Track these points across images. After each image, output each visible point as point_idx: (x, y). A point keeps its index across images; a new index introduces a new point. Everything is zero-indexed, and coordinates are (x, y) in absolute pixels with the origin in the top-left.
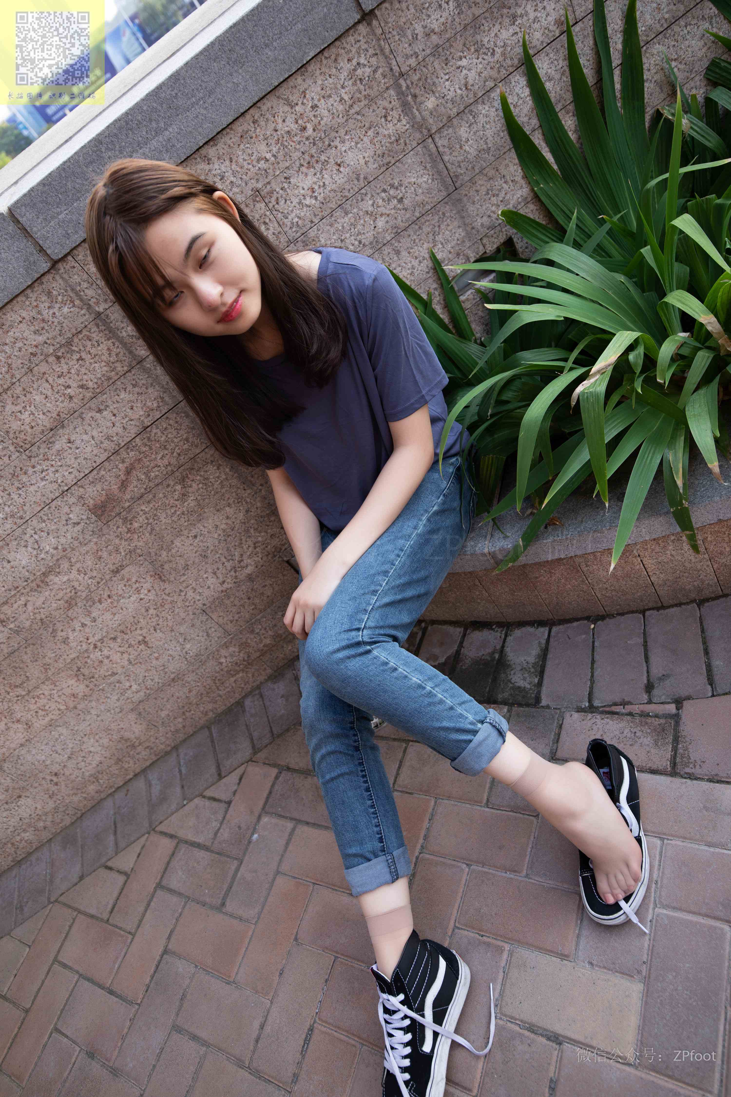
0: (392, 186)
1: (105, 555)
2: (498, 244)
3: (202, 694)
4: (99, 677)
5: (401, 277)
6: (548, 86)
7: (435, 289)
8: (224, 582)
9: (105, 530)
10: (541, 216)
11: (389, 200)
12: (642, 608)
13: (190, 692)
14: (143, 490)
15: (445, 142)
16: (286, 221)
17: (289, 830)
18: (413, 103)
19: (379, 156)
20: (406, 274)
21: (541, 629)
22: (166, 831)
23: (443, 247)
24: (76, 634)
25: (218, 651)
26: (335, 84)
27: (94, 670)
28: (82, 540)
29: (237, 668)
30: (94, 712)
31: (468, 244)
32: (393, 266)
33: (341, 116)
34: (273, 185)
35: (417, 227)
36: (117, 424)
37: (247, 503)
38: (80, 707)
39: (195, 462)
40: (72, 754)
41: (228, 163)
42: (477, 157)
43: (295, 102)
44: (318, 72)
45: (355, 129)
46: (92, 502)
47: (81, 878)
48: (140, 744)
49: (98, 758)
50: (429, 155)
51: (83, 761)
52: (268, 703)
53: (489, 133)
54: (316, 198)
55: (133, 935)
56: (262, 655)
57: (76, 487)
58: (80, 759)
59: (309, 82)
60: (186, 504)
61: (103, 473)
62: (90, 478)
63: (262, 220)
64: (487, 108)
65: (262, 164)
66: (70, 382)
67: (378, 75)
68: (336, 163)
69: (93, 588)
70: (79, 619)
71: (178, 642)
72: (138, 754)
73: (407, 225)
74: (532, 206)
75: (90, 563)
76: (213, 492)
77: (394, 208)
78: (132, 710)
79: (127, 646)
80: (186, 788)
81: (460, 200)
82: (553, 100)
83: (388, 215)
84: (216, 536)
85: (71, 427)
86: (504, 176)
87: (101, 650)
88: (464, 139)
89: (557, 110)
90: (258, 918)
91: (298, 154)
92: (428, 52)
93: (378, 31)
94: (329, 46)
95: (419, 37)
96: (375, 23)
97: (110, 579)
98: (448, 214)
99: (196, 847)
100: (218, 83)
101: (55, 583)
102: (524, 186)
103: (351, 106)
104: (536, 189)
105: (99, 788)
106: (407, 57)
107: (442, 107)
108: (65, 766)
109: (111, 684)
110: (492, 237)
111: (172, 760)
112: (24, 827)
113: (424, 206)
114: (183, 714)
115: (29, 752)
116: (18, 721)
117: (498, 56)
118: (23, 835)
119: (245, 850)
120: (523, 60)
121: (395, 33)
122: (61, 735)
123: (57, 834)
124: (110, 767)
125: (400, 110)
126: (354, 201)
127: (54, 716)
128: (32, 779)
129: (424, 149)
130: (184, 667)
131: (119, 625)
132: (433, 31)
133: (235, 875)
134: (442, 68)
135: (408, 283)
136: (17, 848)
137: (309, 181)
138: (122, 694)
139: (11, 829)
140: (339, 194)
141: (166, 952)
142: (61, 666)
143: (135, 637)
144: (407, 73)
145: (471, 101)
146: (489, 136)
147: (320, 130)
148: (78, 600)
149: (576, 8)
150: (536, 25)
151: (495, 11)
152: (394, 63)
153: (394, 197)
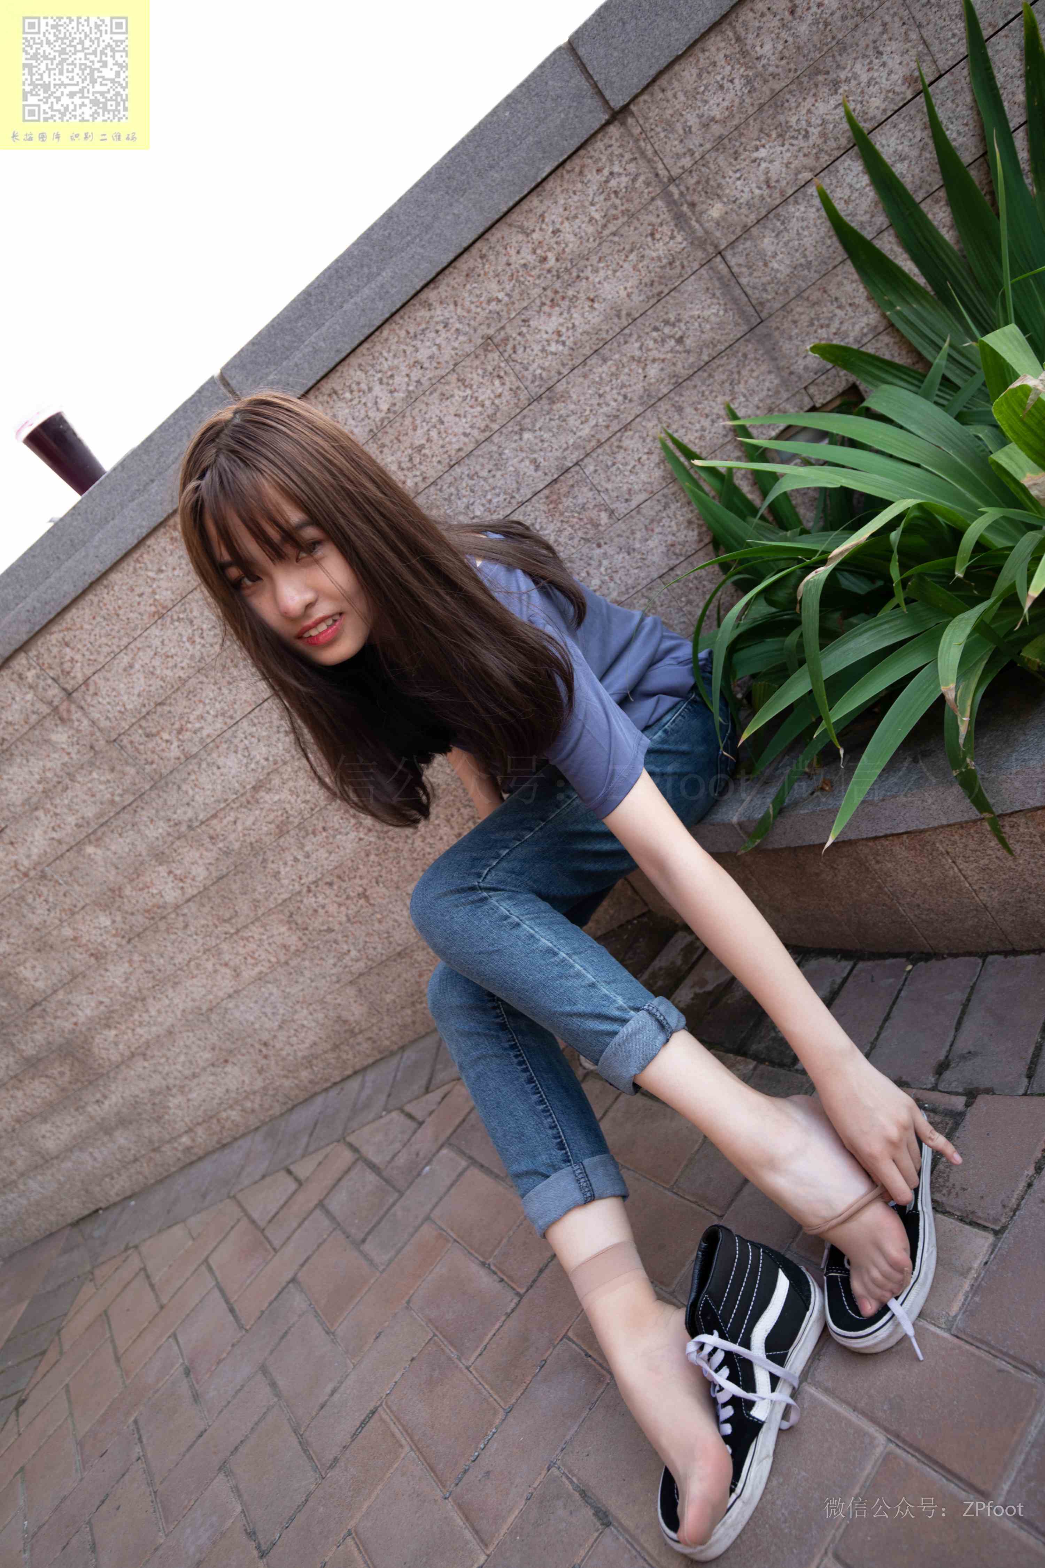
0: (667, 322)
2: (835, 394)
4: (314, 930)
5: (685, 440)
6: (899, 169)
10: (904, 352)
11: (663, 341)
13: (421, 975)
15: (742, 260)
16: (526, 373)
17: (460, 1169)
18: (689, 214)
19: (646, 285)
20: (692, 438)
21: (843, 963)
22: (354, 1142)
23: (747, 400)
24: (288, 869)
26: (582, 202)
27: (308, 921)
30: (307, 974)
31: (785, 395)
32: (674, 427)
33: (591, 239)
34: (508, 330)
35: (705, 375)
38: (293, 963)
40: (283, 1023)
41: (452, 307)
42: (791, 276)
43: (532, 228)
44: (559, 189)
45: (611, 254)
47: (263, 1177)
49: (311, 1038)
50: (719, 279)
51: (295, 1035)
53: (808, 242)
54: (564, 343)
55: (276, 1252)
58: (293, 1032)
59: (548, 202)
63: (495, 374)
64: (802, 209)
65: (493, 306)
67: (639, 183)
68: (588, 298)
69: (307, 815)
70: (292, 850)
72: (359, 1044)
73: (691, 372)
74: (886, 339)
75: (302, 783)
77: (671, 351)
78: (351, 982)
79: (344, 897)
80: (391, 1098)
81: (768, 336)
82: (909, 187)
83: (663, 361)
86: (836, 299)
87: (315, 895)
88: (769, 253)
89: (918, 200)
90: (387, 1266)
91: (538, 290)
92: (708, 146)
93: (636, 131)
94: (570, 157)
95: (693, 130)
96: (630, 121)
97: (325, 808)
98: (750, 356)
99: (370, 1168)
100: (436, 217)
101: (265, 802)
102: (871, 310)
103: (605, 226)
104: (888, 313)
105: (312, 1077)
106: (678, 156)
107: (734, 215)
108: (275, 1037)
109: (327, 942)
110: (823, 384)
111: (394, 1061)
112: (231, 1102)
113: (715, 346)
114: (413, 1004)
115: (237, 1006)
116: (226, 965)
117: (814, 138)
118: (229, 1112)
119: (411, 1183)
120: (853, 141)
121: (659, 129)
122: (271, 994)
123: (264, 1123)
124: (326, 1052)
125: (672, 224)
126: (615, 344)
127: (263, 968)
128: (240, 1042)
129: (710, 272)
130: (413, 940)
131: (336, 868)
132: (713, 119)
133: (389, 1209)
134: (730, 163)
135: (696, 450)
136: (223, 1127)
137: (554, 322)
138: (339, 959)
139: (216, 1101)
140: (594, 337)
141: (293, 1280)
142: (272, 906)
143: (354, 887)
144: (679, 177)
145: (777, 202)
146: (808, 245)
147: (565, 259)
148: (291, 827)
149: (938, 56)
150: (872, 89)
151: (805, 80)
152: (660, 166)
153: (670, 337)
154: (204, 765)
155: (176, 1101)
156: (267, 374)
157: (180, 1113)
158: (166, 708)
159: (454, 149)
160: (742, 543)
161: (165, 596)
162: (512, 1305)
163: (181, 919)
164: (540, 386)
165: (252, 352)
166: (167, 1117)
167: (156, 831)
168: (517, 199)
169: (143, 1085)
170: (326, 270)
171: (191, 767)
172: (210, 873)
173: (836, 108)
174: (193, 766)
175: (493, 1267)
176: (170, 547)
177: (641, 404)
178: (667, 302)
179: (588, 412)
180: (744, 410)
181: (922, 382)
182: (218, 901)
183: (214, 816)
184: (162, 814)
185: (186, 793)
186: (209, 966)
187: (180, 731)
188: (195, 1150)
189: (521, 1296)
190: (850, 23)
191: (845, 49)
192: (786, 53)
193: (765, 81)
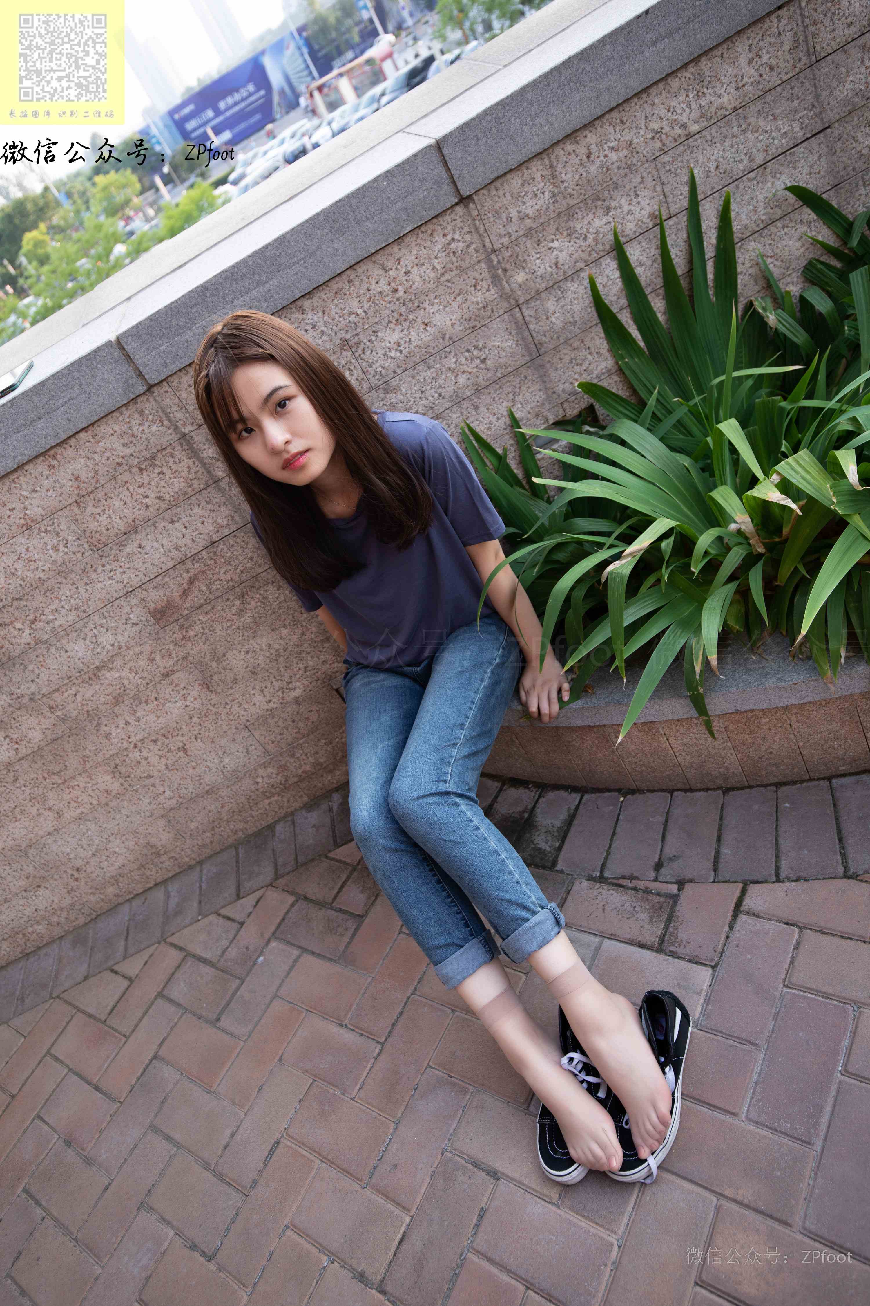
0: (476, 347)
1: (158, 657)
2: (579, 409)
3: (234, 811)
4: (135, 777)
5: (478, 430)
6: (639, 271)
7: (512, 445)
8: (270, 701)
9: (161, 634)
10: (626, 389)
11: (472, 359)
12: (671, 788)
13: (222, 807)
14: (202, 601)
15: (532, 313)
16: (370, 369)
17: (294, 957)
18: (502, 276)
19: (465, 320)
20: (483, 428)
21: (574, 795)
22: (176, 943)
23: (523, 407)
24: (118, 731)
25: (256, 770)
26: (429, 255)
27: (130, 770)
28: (138, 640)
29: (274, 791)
30: (124, 812)
31: (547, 407)
32: (471, 419)
33: (432, 282)
34: (361, 336)
35: (497, 386)
36: (187, 536)
37: (302, 626)
38: (112, 804)
39: (257, 580)
40: (96, 851)
41: (320, 314)
42: (563, 328)
43: (390, 267)
44: (414, 244)
45: (444, 295)
46: (153, 605)
47: (86, 978)
48: (165, 853)
49: (121, 860)
50: (515, 323)
51: (106, 860)
52: (298, 831)
53: (577, 308)
54: (401, 352)
55: (127, 1038)
56: (300, 781)
57: (140, 590)
58: (104, 858)
59: (404, 251)
60: (242, 619)
61: (167, 579)
62: (155, 584)
64: (576, 286)
65: (353, 318)
66: (149, 493)
67: (471, 249)
68: (424, 323)
69: (142, 688)
70: (125, 716)
71: (218, 754)
72: (162, 862)
73: (488, 383)
74: (616, 378)
75: (142, 663)
76: (270, 612)
78: (162, 816)
79: (166, 750)
80: (203, 904)
81: (542, 366)
82: (643, 284)
83: (470, 373)
84: (268, 654)
85: (144, 534)
86: (589, 348)
88: (551, 311)
89: (647, 293)
90: (249, 1036)
91: (389, 312)
92: (521, 233)
93: (475, 213)
94: (426, 222)
95: (513, 220)
96: (471, 205)
97: (160, 682)
98: (529, 378)
99: (202, 962)
100: (319, 247)
101: (106, 679)
103: (442, 274)
104: (620, 363)
105: (117, 891)
106: (500, 236)
107: (532, 282)
108: (87, 863)
109: (146, 786)
110: (573, 402)
112: (38, 919)
113: (506, 368)
114: (213, 829)
115: (55, 842)
116: (50, 809)
117: (590, 241)
118: (36, 927)
119: (249, 971)
120: (614, 247)
121: (490, 215)
122: (89, 830)
123: (69, 932)
124: (132, 871)
125: (490, 281)
126: (438, 357)
127: (85, 809)
128: (53, 870)
129: (510, 318)
130: (220, 781)
131: (162, 728)
132: (527, 216)
133: (234, 993)
134: (534, 247)
135: (484, 436)
136: (28, 940)
137: (396, 336)
138: (155, 799)
139: (24, 919)
140: (424, 350)
141: (155, 1056)
142: (100, 760)
143: (176, 743)
144: (499, 250)
145: (561, 278)
146: (576, 310)
147: (411, 293)
148: (126, 698)
149: (671, 205)
150: (630, 217)
151: (590, 202)
152: (487, 240)
153: (477, 358)
154: (53, 649)
156: (160, 346)
158: (23, 603)
159: (340, 200)
161: (35, 511)
162: (377, 1051)
163: (12, 774)
164: (379, 380)
165: (149, 326)
168: (383, 245)
170: (223, 272)
171: (39, 651)
172: (46, 736)
173: (606, 224)
174: (42, 650)
175: (350, 1027)
176: (46, 473)
177: (451, 401)
178: (478, 334)
180: (519, 413)
181: (641, 414)
182: (50, 758)
183: (57, 690)
185: (33, 671)
186: (33, 811)
187: (33, 622)
189: (382, 1044)
190: (622, 172)
191: (617, 188)
192: (581, 183)
193: (565, 198)
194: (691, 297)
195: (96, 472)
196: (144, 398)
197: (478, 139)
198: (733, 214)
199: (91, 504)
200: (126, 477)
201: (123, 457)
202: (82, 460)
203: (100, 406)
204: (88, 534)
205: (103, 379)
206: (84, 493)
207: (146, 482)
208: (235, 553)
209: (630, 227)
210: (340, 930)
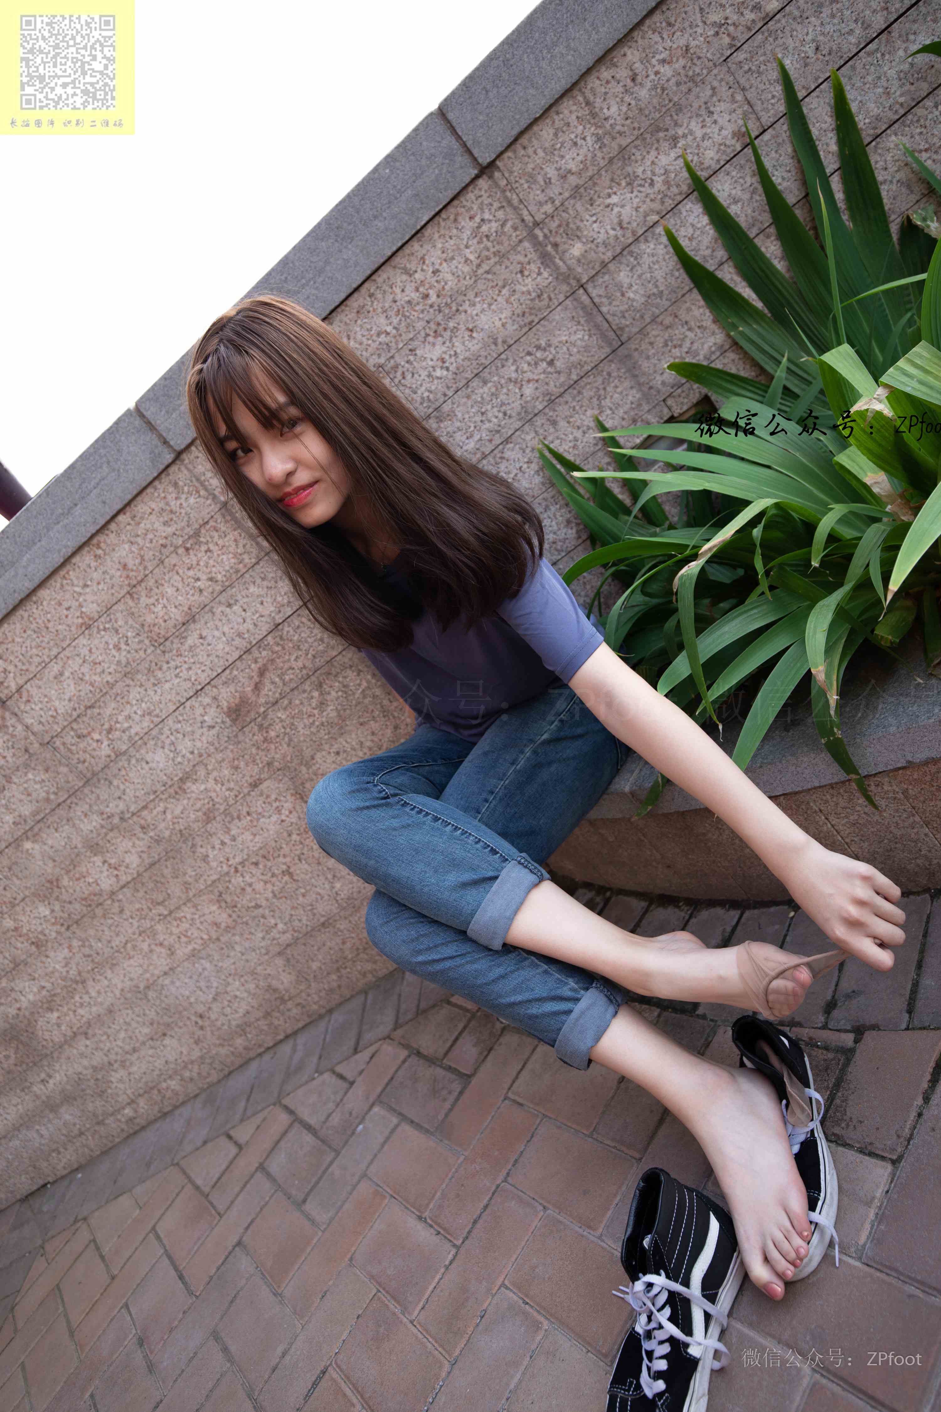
0: (538, 347)
1: (242, 764)
2: (689, 404)
3: (358, 949)
4: (242, 907)
5: (561, 450)
6: (734, 210)
7: (608, 464)
9: (241, 737)
10: (748, 367)
11: (536, 364)
13: (344, 943)
14: (277, 695)
15: (601, 291)
16: (415, 396)
17: (392, 1126)
18: (553, 253)
19: (518, 316)
20: (567, 448)
21: (732, 913)
22: (289, 1105)
23: (613, 413)
24: (216, 852)
26: (457, 245)
27: (236, 899)
28: (217, 745)
30: (238, 948)
31: (646, 407)
32: (550, 438)
33: (468, 278)
34: (397, 358)
35: (575, 392)
36: (248, 620)
37: (394, 717)
38: (224, 939)
39: (333, 666)
40: (216, 995)
42: (646, 304)
43: (414, 269)
45: (486, 290)
46: (226, 704)
47: (205, 1143)
49: (244, 1006)
50: (582, 308)
51: (229, 1006)
53: (659, 274)
54: (447, 369)
55: (221, 1217)
57: (209, 687)
58: (226, 1003)
59: (427, 247)
60: (325, 714)
61: (235, 673)
62: (223, 678)
64: (652, 246)
65: (383, 338)
66: (199, 575)
67: (508, 228)
68: (468, 329)
69: (231, 802)
70: (219, 835)
71: (326, 878)
72: (289, 1010)
73: (562, 390)
74: (731, 355)
75: (226, 772)
76: (354, 702)
77: (544, 372)
78: (279, 953)
79: (270, 874)
80: (322, 1059)
81: (629, 356)
82: (743, 225)
83: (537, 381)
85: (203, 622)
86: (686, 323)
87: (242, 875)
88: (625, 285)
89: (752, 236)
90: (328, 1225)
91: (423, 323)
92: (567, 194)
93: (503, 183)
94: (445, 207)
95: (553, 181)
96: (497, 174)
97: (249, 794)
98: (614, 374)
99: (307, 1129)
101: (193, 792)
102: (717, 331)
103: (479, 266)
104: (732, 333)
105: (247, 1043)
106: (541, 204)
107: (592, 253)
108: (210, 1008)
109: (254, 917)
110: (679, 396)
111: (322, 1025)
112: (170, 1072)
113: (582, 367)
114: (338, 970)
115: (173, 982)
116: (161, 944)
117: (659, 185)
118: (169, 1082)
119: (346, 1142)
120: (693, 187)
121: (522, 181)
122: (204, 969)
123: (203, 1090)
124: (258, 1020)
125: (539, 262)
126: (494, 368)
127: (196, 945)
128: (177, 1016)
129: (575, 303)
130: (335, 911)
131: (261, 848)
132: (570, 171)
133: (327, 1169)
134: (587, 209)
135: (570, 457)
136: (164, 1097)
137: (438, 351)
138: (267, 932)
139: (157, 1072)
140: (475, 363)
141: (239, 1243)
142: (202, 887)
143: (279, 865)
144: (543, 222)
145: (630, 240)
146: (659, 277)
147: (445, 296)
148: (217, 813)
149: (761, 114)
150: (706, 143)
151: (648, 136)
152: (525, 212)
153: (542, 360)
154: (133, 761)
155: (118, 1076)
156: (180, 405)
157: (121, 1086)
158: (96, 711)
159: (341, 202)
160: (616, 539)
161: (91, 608)
162: (450, 1257)
163: (117, 904)
164: (429, 407)
165: (165, 386)
166: (109, 1091)
167: (89, 825)
168: (400, 244)
169: (85, 1062)
171: (121, 764)
172: (143, 860)
173: (675, 160)
174: (123, 762)
175: (429, 1221)
176: (93, 564)
177: (520, 420)
178: (538, 330)
179: (472, 429)
180: (611, 422)
181: (766, 392)
182: (151, 885)
183: (145, 807)
184: (95, 808)
185: (118, 787)
186: (145, 946)
187: (110, 731)
188: (138, 1121)
189: (458, 1248)
190: (684, 88)
191: (681, 110)
192: (630, 114)
193: (614, 138)
194: (815, 228)
195: (142, 557)
196: (174, 468)
197: (487, 92)
198: (854, 107)
199: (143, 594)
200: (173, 559)
201: (166, 538)
202: (126, 546)
203: (131, 483)
204: (146, 629)
205: (129, 453)
206: (135, 582)
207: (194, 563)
208: (303, 635)
209: (710, 156)
210: (444, 1092)
